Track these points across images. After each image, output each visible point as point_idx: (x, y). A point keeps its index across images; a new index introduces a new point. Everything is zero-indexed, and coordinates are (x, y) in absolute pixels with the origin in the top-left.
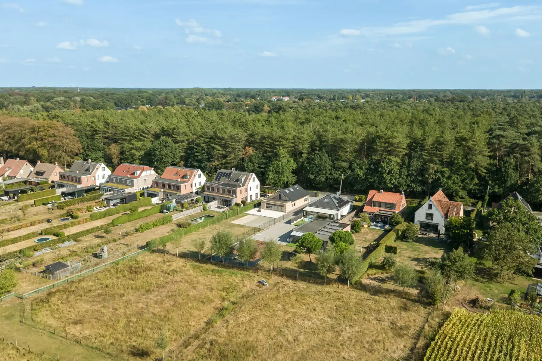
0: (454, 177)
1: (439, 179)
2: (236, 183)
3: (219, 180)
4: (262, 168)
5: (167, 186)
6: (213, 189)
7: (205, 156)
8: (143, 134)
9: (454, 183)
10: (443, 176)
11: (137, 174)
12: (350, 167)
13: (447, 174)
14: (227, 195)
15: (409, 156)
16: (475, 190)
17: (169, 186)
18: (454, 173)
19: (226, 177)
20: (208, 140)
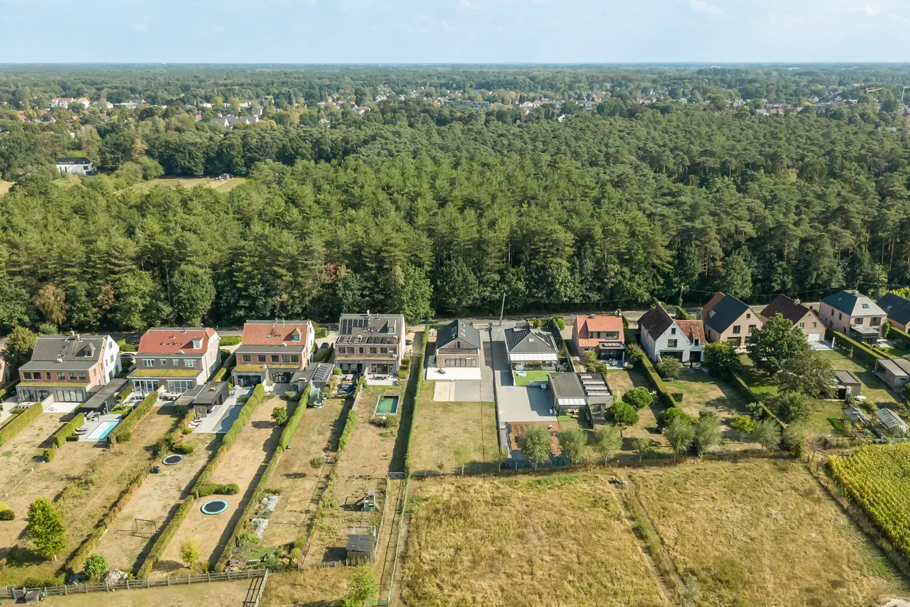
0: (637, 277)
1: (620, 282)
2: (383, 335)
3: (350, 332)
4: (366, 296)
5: (269, 359)
6: (352, 350)
7: (261, 288)
8: (113, 260)
9: (639, 285)
10: (624, 277)
11: (198, 346)
12: (503, 279)
13: (628, 274)
14: (379, 356)
15: (578, 254)
16: (658, 290)
17: (275, 358)
18: (635, 273)
19: (360, 326)
20: (257, 259)
